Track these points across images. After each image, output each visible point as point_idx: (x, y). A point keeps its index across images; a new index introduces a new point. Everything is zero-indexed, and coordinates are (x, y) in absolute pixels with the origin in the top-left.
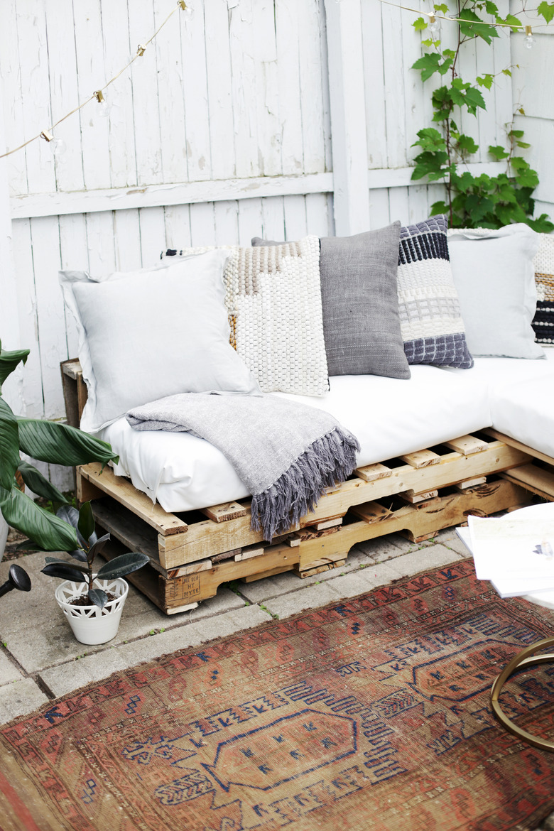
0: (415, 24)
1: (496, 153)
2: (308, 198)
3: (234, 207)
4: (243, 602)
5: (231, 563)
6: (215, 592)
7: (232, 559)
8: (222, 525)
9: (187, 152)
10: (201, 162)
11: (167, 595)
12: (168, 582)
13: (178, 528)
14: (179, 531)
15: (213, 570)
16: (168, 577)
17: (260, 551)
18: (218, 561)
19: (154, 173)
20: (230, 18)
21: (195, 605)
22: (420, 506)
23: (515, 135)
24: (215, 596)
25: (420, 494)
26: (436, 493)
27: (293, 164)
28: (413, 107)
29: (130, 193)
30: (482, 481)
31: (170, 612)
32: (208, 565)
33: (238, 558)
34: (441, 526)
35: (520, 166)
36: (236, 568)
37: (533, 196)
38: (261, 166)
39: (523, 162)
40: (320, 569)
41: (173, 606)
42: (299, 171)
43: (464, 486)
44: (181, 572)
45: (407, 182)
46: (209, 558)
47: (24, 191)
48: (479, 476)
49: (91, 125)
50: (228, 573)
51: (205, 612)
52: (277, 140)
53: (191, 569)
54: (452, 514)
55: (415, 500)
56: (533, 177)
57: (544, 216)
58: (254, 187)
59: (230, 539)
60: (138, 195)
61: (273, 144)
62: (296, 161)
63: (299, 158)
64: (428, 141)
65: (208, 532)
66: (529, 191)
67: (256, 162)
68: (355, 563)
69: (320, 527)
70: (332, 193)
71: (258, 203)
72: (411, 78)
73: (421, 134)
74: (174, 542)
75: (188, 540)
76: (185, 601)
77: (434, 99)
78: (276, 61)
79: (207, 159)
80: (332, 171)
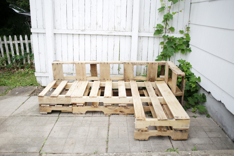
1: (181, 32)
2: (126, 37)
3: (107, 37)
5: (54, 106)
6: (51, 112)
7: (55, 106)
8: (51, 98)
9: (97, 24)
10: (100, 26)
11: (39, 109)
12: (39, 106)
14: (41, 97)
15: (50, 107)
17: (61, 106)
18: (51, 105)
19: (89, 28)
21: (47, 113)
22: (106, 107)
25: (105, 104)
26: (111, 105)
27: (123, 29)
28: (158, 19)
32: (48, 105)
33: (56, 106)
34: (112, 113)
35: (187, 35)
37: (189, 43)
38: (115, 28)
39: (189, 35)
40: (78, 114)
41: (41, 112)
43: (120, 105)
44: (42, 105)
45: (153, 36)
48: (124, 104)
50: (54, 108)
51: (49, 115)
53: (44, 105)
54: (116, 111)
57: (190, 48)
58: (111, 33)
59: (54, 101)
61: (118, 24)
62: (124, 28)
63: (125, 28)
64: (158, 27)
65: (48, 98)
67: (113, 27)
68: (88, 115)
69: (77, 105)
70: (131, 36)
71: (113, 36)
73: (157, 25)
74: (40, 99)
78: (120, 6)
79: (102, 26)
80: (131, 31)
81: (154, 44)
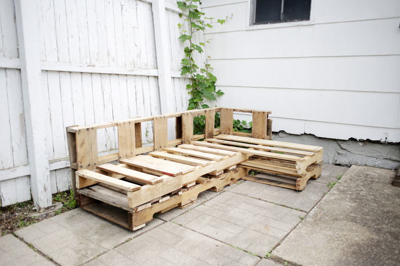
0: (178, 25)
1: (202, 70)
2: (150, 78)
3: (125, 77)
4: (163, 222)
5: (158, 204)
6: (152, 218)
7: (158, 202)
8: (154, 186)
9: (108, 55)
10: (114, 59)
11: (133, 221)
12: (134, 214)
13: (137, 188)
14: (138, 189)
15: (151, 207)
16: (134, 212)
17: (168, 197)
18: (153, 203)
19: (97, 61)
20: (122, 8)
21: (144, 225)
22: (218, 177)
23: (207, 66)
24: (152, 220)
25: (218, 172)
26: (223, 172)
27: (144, 65)
28: (179, 52)
29: (88, 66)
30: (235, 167)
31: (134, 229)
32: (149, 205)
33: (160, 201)
34: (225, 184)
35: (211, 76)
36: (160, 206)
37: (215, 85)
38: (134, 64)
39: (211, 74)
40: (188, 205)
41: (136, 226)
42: (146, 68)
43: (231, 169)
44: (139, 209)
45: (179, 76)
46: (149, 202)
47: (44, 59)
48: (234, 165)
49: (72, 37)
50: (157, 208)
51: (148, 228)
52: (139, 56)
53: (143, 208)
54: (227, 180)
55: (217, 174)
56: (215, 78)
57: (220, 90)
58: (132, 70)
59: (158, 192)
60: (91, 67)
61: (137, 57)
63: (146, 63)
64: (186, 62)
65: (149, 189)
66: (214, 83)
67: (132, 62)
68: (200, 201)
69: (188, 186)
70: (158, 77)
71: (134, 77)
72: (178, 42)
73: (183, 60)
74: (136, 195)
75: (142, 193)
76: (140, 223)
77: (185, 51)
78: (137, 28)
79: (115, 58)
80: (157, 69)
81: (181, 88)
